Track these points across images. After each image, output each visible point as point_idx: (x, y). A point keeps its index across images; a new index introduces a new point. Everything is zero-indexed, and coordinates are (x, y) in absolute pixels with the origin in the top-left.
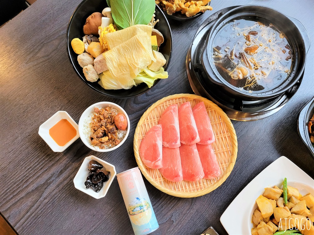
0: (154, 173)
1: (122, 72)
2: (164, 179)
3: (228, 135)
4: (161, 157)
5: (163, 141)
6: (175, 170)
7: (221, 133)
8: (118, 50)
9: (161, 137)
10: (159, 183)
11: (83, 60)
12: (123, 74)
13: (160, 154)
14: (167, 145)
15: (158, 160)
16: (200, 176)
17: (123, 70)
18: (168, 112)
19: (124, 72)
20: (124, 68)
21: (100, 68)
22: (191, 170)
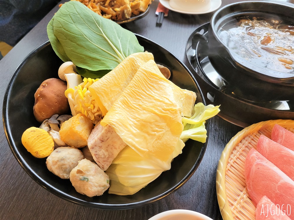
1: (155, 135)
8: (126, 103)
11: (63, 159)
12: (159, 138)
17: (154, 131)
19: (157, 134)
20: (153, 126)
21: (106, 154)
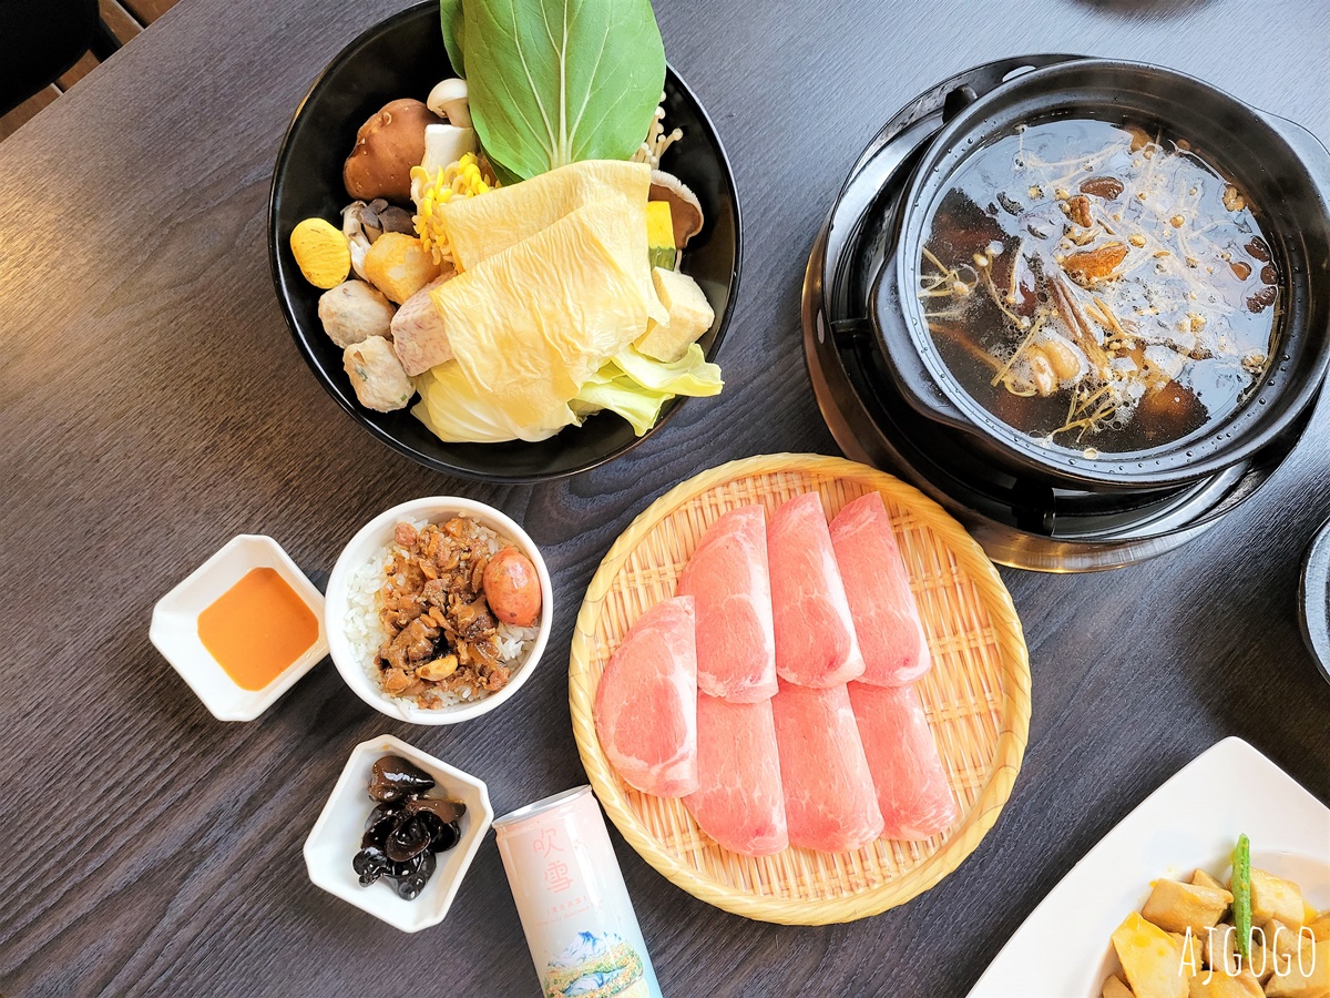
0: (658, 814)
1: (519, 372)
2: (704, 838)
3: (989, 641)
4: (690, 743)
5: (701, 668)
6: (751, 801)
7: (955, 633)
8: (501, 276)
9: (690, 655)
10: (682, 857)
11: (344, 316)
12: (523, 382)
13: (684, 732)
14: (717, 688)
15: (676, 757)
16: (865, 829)
17: (521, 365)
18: (722, 541)
19: (524, 373)
20: (525, 354)
21: (419, 352)
22: (826, 803)
